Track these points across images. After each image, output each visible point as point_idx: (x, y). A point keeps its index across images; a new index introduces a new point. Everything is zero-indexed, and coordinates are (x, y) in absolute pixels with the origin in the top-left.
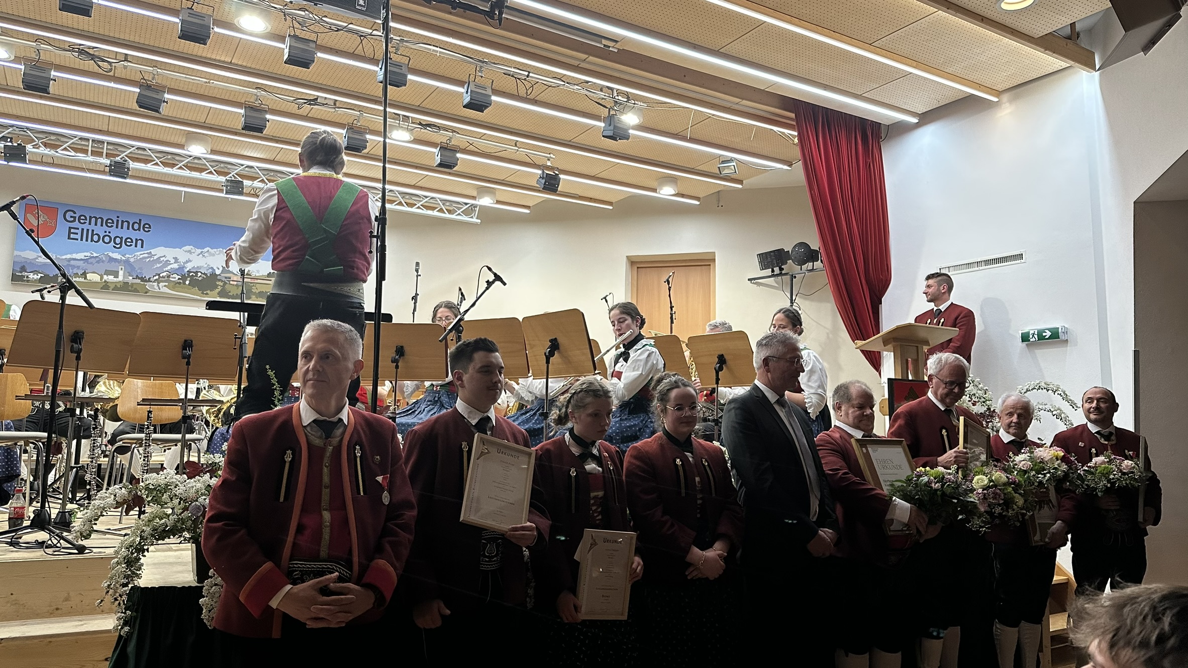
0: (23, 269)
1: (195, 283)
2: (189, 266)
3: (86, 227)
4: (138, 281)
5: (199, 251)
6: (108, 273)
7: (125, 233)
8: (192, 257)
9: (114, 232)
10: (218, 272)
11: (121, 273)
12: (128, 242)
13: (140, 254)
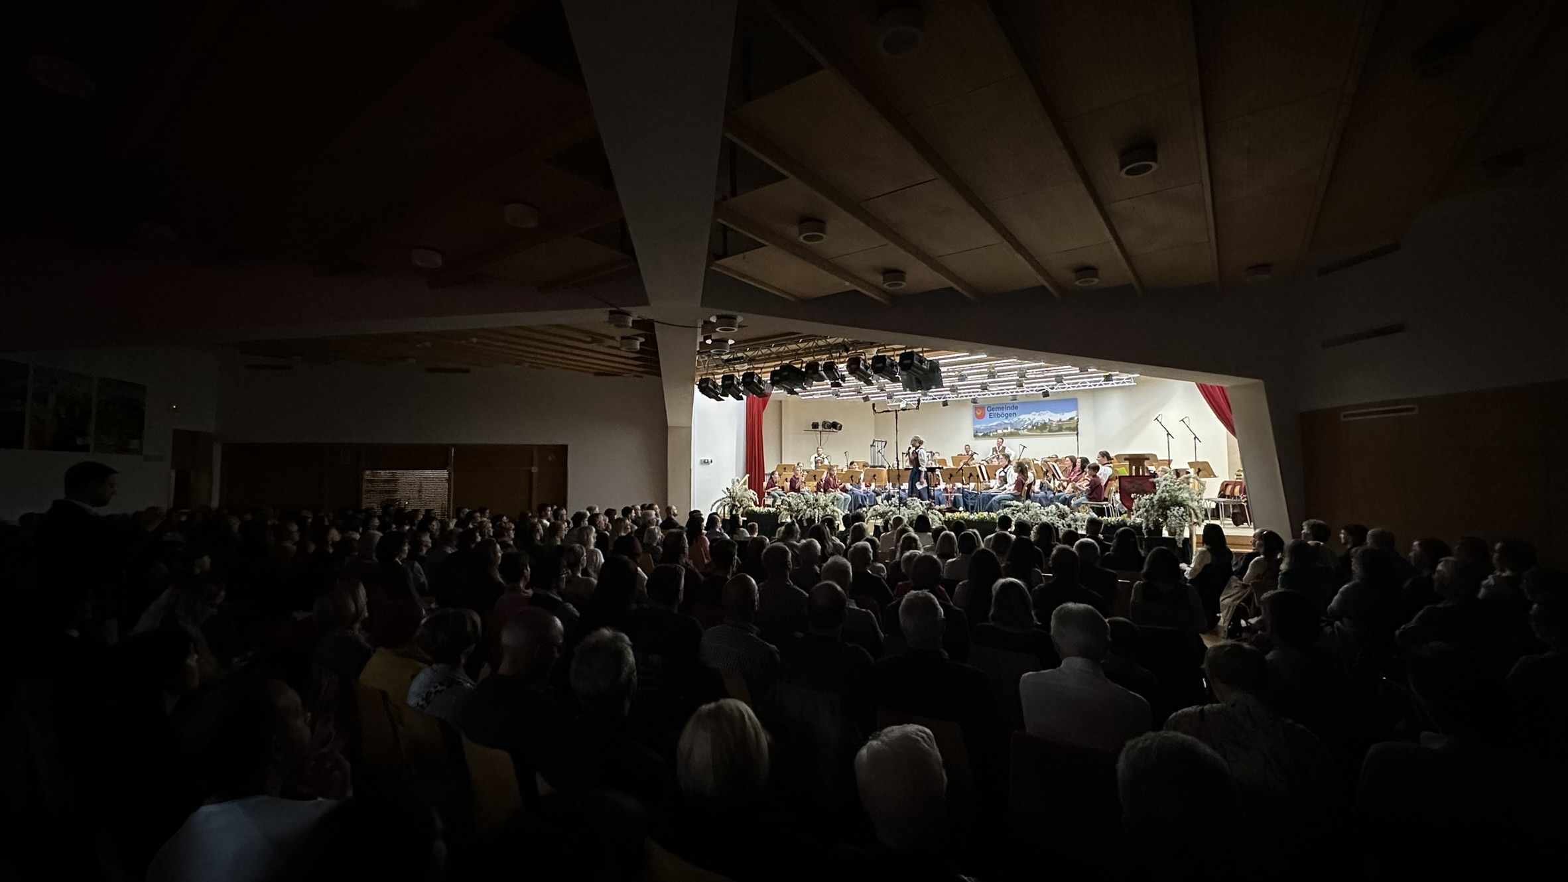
0: (977, 432)
1: (1037, 428)
2: (1034, 421)
3: (995, 412)
4: (1016, 431)
5: (1038, 414)
6: (1004, 429)
7: (1009, 412)
8: (1035, 417)
9: (1005, 412)
10: (1047, 421)
11: (1009, 428)
12: (1010, 415)
13: (1015, 419)
